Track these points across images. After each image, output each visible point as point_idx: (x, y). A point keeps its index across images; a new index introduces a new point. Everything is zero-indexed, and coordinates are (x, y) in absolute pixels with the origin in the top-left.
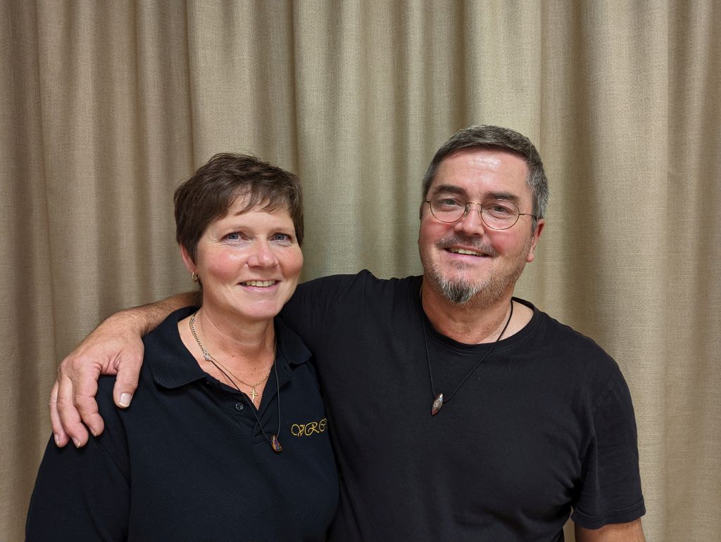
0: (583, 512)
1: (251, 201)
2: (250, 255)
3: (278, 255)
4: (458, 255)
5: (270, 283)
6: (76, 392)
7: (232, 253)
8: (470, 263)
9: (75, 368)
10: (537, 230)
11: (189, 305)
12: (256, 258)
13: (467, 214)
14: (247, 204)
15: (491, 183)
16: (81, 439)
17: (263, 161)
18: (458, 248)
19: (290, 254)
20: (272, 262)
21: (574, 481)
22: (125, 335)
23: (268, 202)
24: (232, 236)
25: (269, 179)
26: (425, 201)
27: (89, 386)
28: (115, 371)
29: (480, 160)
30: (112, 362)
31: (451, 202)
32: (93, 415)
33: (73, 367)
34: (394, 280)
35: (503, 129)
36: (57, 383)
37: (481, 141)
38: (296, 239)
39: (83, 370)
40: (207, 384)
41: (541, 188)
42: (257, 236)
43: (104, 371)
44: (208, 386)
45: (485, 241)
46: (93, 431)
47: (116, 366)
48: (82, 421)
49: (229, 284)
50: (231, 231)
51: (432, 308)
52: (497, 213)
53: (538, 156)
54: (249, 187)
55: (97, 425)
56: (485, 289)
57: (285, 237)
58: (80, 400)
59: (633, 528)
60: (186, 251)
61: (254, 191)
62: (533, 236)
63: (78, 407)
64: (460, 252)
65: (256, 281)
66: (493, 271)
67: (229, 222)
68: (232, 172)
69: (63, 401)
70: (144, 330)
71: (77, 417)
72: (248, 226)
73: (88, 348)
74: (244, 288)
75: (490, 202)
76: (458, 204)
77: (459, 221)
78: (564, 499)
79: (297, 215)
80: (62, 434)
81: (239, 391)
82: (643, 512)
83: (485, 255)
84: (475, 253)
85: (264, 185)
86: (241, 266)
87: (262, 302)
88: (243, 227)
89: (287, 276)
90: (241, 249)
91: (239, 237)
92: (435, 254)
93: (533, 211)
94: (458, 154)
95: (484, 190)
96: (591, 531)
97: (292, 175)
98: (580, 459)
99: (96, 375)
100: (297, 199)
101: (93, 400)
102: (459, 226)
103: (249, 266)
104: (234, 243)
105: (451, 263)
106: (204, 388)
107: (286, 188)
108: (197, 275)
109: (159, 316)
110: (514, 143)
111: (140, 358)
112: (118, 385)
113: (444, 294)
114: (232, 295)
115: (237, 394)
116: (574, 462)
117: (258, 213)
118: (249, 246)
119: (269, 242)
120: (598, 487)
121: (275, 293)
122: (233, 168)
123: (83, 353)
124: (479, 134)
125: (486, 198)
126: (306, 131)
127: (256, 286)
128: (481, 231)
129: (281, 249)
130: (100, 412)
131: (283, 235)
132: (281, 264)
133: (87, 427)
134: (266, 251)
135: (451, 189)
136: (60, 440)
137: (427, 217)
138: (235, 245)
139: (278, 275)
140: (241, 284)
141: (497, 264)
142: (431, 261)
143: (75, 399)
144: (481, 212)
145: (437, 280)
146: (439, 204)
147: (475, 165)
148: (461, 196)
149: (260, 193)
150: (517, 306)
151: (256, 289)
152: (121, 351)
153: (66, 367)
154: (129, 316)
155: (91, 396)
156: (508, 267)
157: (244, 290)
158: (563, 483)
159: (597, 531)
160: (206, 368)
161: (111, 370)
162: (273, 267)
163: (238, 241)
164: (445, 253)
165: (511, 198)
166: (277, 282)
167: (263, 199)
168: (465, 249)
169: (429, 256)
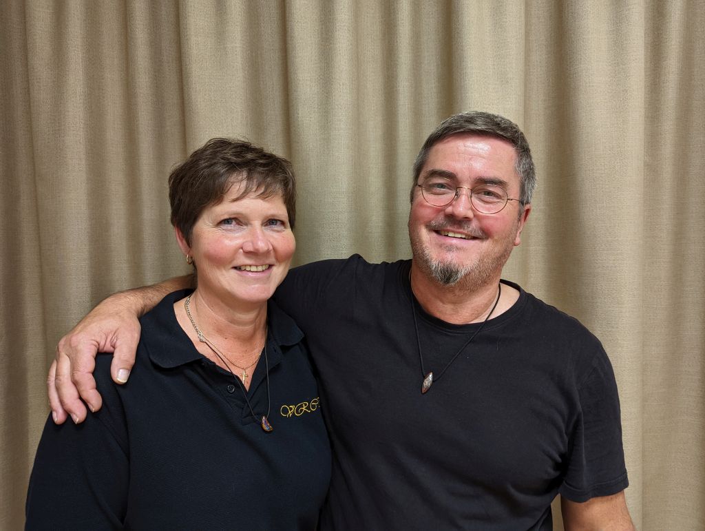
0: (570, 485)
1: (247, 188)
2: (245, 240)
3: (271, 240)
4: (447, 238)
5: (264, 268)
6: (74, 368)
7: (227, 238)
8: (459, 246)
9: (73, 345)
10: (524, 214)
11: (185, 288)
12: (251, 244)
13: (458, 198)
14: (242, 191)
15: (481, 168)
16: (79, 415)
17: (257, 147)
18: (448, 231)
19: (283, 239)
20: (266, 249)
21: (562, 456)
22: (121, 314)
23: (262, 190)
24: (227, 221)
25: (264, 167)
26: (416, 184)
27: (87, 362)
28: (112, 349)
29: (471, 145)
30: (109, 340)
31: (442, 186)
32: (91, 391)
33: (70, 345)
34: (385, 264)
35: (493, 115)
36: (55, 361)
37: (472, 127)
38: (289, 224)
39: (81, 347)
40: (202, 365)
41: (529, 174)
42: (252, 222)
43: (101, 348)
44: (202, 367)
45: (474, 225)
46: (91, 407)
47: (113, 343)
48: (80, 398)
49: (224, 267)
50: (226, 217)
51: (421, 290)
52: (487, 198)
53: (526, 142)
54: (245, 174)
55: (96, 402)
56: (474, 271)
57: (279, 223)
58: (78, 376)
59: (617, 500)
60: (180, 233)
61: (249, 178)
62: (519, 220)
63: (76, 384)
64: (449, 235)
65: (250, 266)
66: (481, 252)
67: (224, 209)
68: (228, 159)
69: (61, 378)
70: (140, 311)
71: (75, 394)
72: (244, 212)
73: (85, 326)
74: (238, 272)
75: (480, 187)
76: (448, 188)
77: (450, 204)
78: (553, 473)
79: (290, 202)
80: (60, 411)
81: (232, 373)
82: (626, 485)
83: (474, 238)
84: (464, 237)
85: (259, 173)
86: (236, 251)
87: (256, 286)
88: (238, 214)
89: (279, 260)
90: (237, 235)
91: (234, 223)
92: (425, 235)
93: (521, 196)
94: (449, 139)
95: (474, 176)
96: (578, 504)
97: (286, 161)
98: (566, 433)
99: (93, 352)
100: (290, 186)
101: (91, 376)
102: (449, 210)
103: (244, 252)
104: (230, 228)
105: (441, 246)
106: (200, 370)
107: (281, 176)
108: (192, 258)
109: (155, 298)
110: (504, 129)
111: (137, 336)
112: (116, 362)
113: (434, 275)
114: (227, 279)
115: (230, 376)
116: (561, 436)
117: (252, 200)
118: (244, 232)
119: (263, 227)
120: (585, 462)
121: (269, 278)
122: (229, 154)
123: (80, 331)
124: (470, 120)
125: (476, 183)
126: (300, 119)
127: (250, 271)
128: (470, 214)
129: (275, 235)
130: (98, 388)
131: (276, 220)
132: (274, 249)
133: (85, 403)
134: (260, 237)
135: (442, 174)
136: (59, 417)
137: (418, 199)
138: (230, 230)
139: (272, 260)
140: (235, 268)
141: (485, 246)
142: (421, 242)
143: (72, 375)
144: (471, 197)
145: (427, 261)
146: (430, 188)
147: (465, 150)
148: (452, 182)
149: (255, 180)
150: (504, 287)
151: (250, 274)
152: (118, 329)
153: (64, 345)
154: (125, 297)
155: (89, 372)
156: (496, 250)
157: (239, 275)
158: (551, 457)
159: (583, 504)
160: (202, 349)
161: (108, 348)
162: (267, 253)
163: (233, 226)
164: (434, 235)
165: (500, 183)
166: (270, 266)
167: (259, 186)
168: (454, 232)
169: (419, 237)
